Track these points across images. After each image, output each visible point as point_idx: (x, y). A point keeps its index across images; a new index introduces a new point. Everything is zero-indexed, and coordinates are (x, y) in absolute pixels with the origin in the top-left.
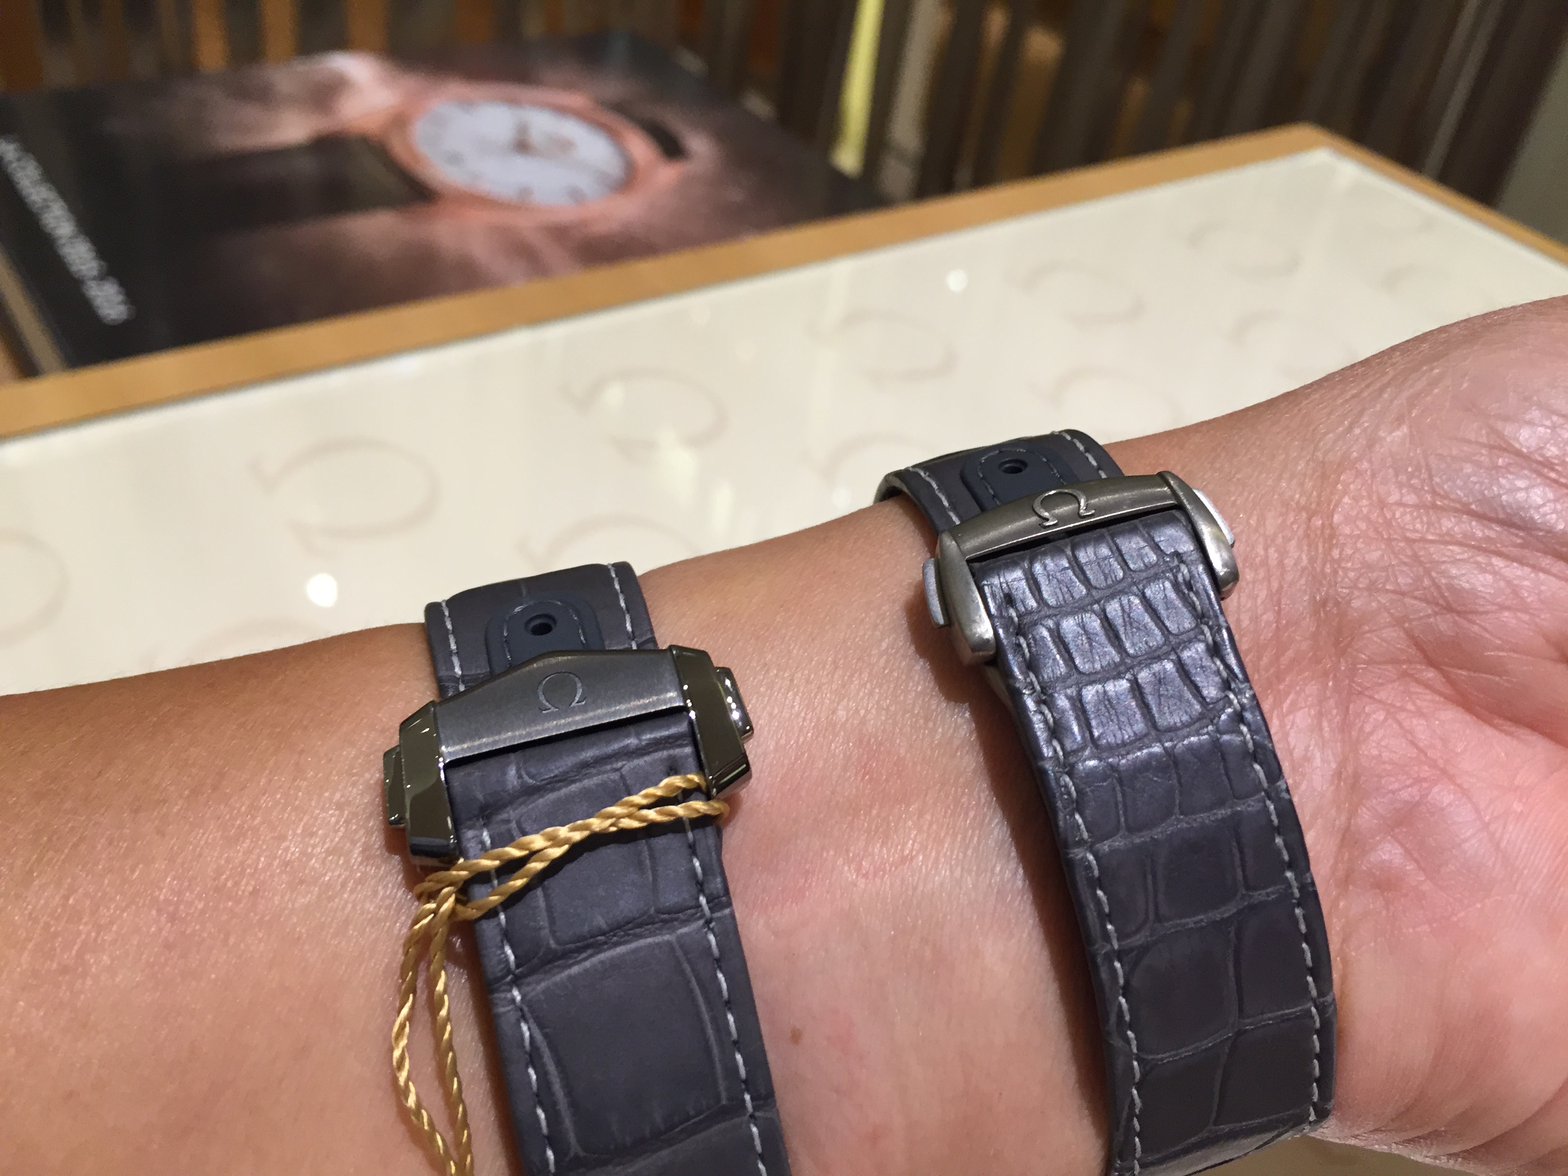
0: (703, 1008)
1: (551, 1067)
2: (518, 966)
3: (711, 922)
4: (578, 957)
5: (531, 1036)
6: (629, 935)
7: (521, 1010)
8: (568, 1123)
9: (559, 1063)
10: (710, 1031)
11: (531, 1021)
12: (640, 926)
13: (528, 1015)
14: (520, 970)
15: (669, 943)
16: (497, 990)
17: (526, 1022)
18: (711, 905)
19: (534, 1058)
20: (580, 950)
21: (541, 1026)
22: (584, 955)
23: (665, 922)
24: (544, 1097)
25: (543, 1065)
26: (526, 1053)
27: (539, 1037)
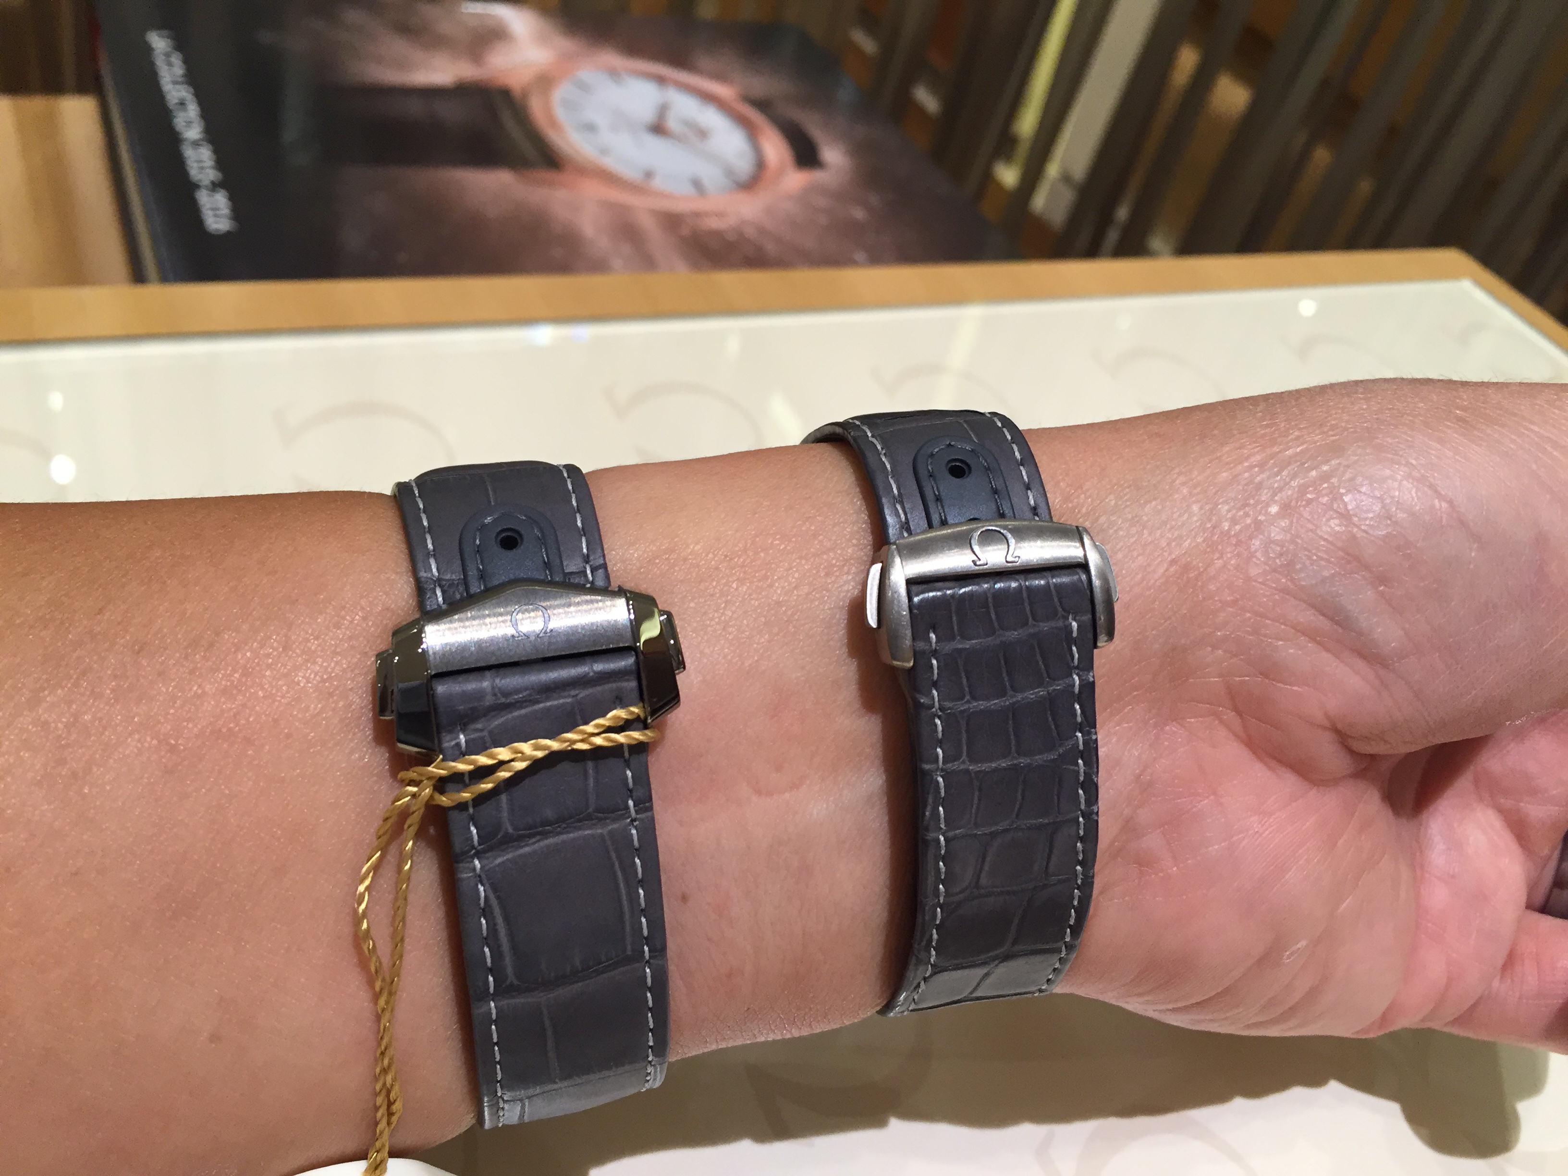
0: (622, 885)
1: (500, 920)
2: (480, 844)
3: (635, 821)
4: (528, 841)
5: (486, 896)
6: (570, 827)
7: (480, 876)
8: (508, 961)
9: (506, 918)
10: (625, 903)
11: (487, 885)
12: (580, 821)
13: (485, 881)
14: (482, 847)
15: (602, 835)
16: (462, 861)
17: (482, 885)
18: (637, 808)
19: (486, 912)
20: (530, 836)
21: (495, 890)
22: (534, 840)
23: (600, 819)
24: (492, 939)
25: (494, 918)
26: (481, 908)
27: (492, 896)
